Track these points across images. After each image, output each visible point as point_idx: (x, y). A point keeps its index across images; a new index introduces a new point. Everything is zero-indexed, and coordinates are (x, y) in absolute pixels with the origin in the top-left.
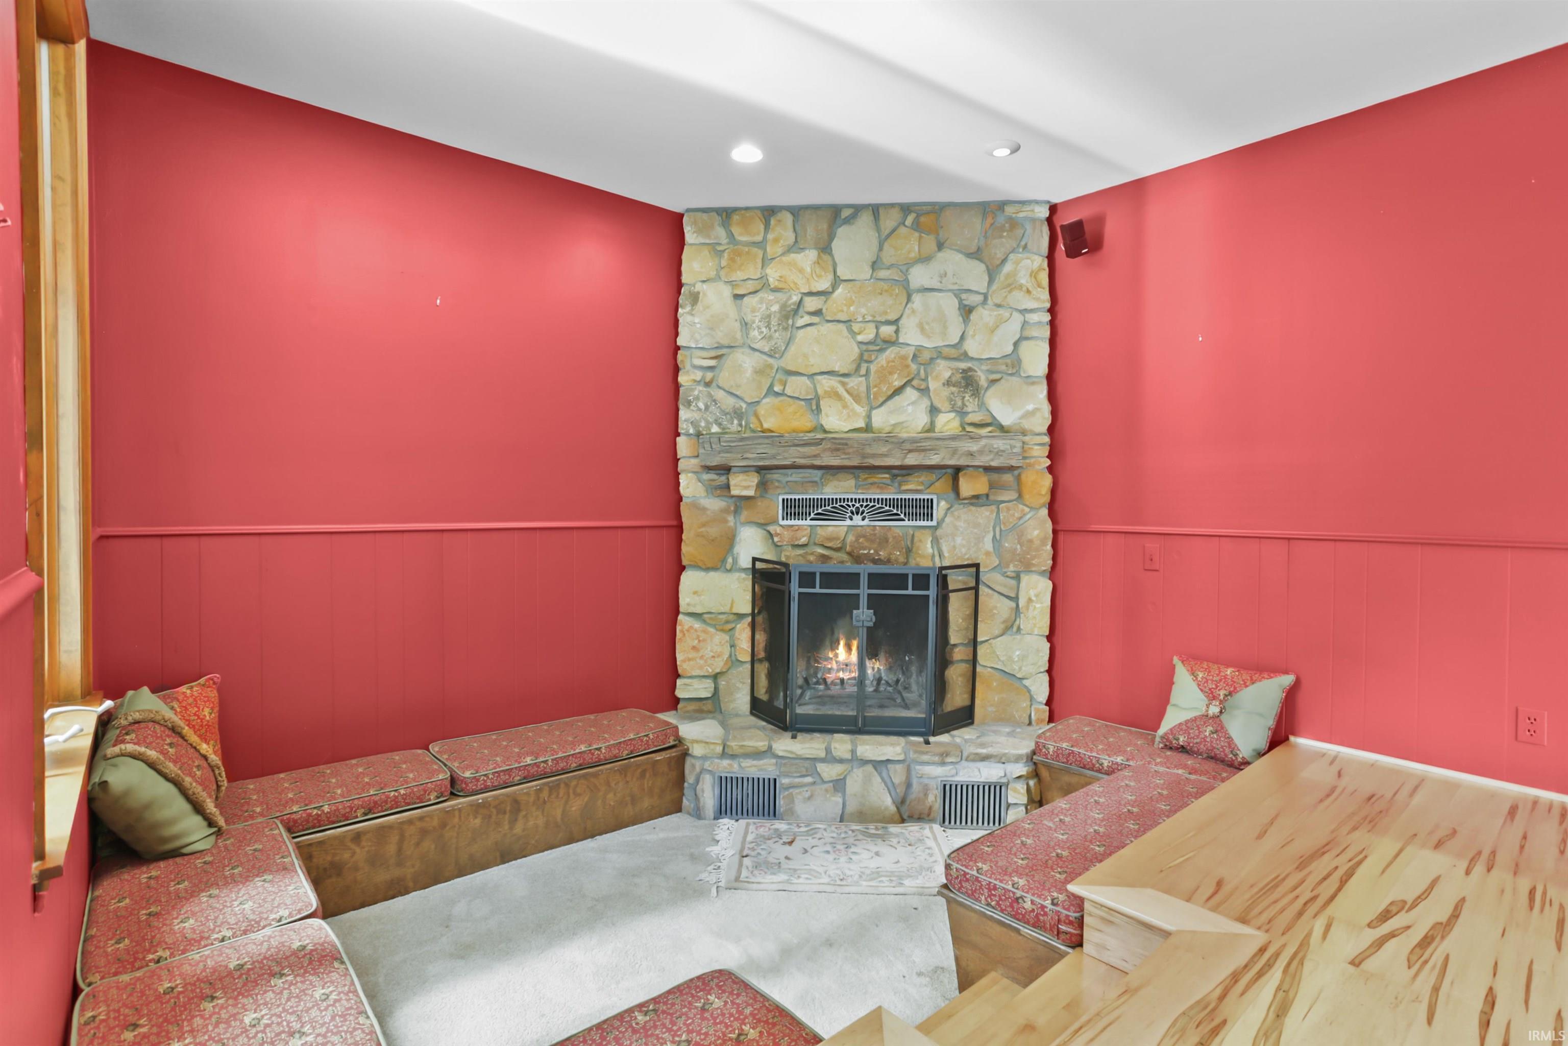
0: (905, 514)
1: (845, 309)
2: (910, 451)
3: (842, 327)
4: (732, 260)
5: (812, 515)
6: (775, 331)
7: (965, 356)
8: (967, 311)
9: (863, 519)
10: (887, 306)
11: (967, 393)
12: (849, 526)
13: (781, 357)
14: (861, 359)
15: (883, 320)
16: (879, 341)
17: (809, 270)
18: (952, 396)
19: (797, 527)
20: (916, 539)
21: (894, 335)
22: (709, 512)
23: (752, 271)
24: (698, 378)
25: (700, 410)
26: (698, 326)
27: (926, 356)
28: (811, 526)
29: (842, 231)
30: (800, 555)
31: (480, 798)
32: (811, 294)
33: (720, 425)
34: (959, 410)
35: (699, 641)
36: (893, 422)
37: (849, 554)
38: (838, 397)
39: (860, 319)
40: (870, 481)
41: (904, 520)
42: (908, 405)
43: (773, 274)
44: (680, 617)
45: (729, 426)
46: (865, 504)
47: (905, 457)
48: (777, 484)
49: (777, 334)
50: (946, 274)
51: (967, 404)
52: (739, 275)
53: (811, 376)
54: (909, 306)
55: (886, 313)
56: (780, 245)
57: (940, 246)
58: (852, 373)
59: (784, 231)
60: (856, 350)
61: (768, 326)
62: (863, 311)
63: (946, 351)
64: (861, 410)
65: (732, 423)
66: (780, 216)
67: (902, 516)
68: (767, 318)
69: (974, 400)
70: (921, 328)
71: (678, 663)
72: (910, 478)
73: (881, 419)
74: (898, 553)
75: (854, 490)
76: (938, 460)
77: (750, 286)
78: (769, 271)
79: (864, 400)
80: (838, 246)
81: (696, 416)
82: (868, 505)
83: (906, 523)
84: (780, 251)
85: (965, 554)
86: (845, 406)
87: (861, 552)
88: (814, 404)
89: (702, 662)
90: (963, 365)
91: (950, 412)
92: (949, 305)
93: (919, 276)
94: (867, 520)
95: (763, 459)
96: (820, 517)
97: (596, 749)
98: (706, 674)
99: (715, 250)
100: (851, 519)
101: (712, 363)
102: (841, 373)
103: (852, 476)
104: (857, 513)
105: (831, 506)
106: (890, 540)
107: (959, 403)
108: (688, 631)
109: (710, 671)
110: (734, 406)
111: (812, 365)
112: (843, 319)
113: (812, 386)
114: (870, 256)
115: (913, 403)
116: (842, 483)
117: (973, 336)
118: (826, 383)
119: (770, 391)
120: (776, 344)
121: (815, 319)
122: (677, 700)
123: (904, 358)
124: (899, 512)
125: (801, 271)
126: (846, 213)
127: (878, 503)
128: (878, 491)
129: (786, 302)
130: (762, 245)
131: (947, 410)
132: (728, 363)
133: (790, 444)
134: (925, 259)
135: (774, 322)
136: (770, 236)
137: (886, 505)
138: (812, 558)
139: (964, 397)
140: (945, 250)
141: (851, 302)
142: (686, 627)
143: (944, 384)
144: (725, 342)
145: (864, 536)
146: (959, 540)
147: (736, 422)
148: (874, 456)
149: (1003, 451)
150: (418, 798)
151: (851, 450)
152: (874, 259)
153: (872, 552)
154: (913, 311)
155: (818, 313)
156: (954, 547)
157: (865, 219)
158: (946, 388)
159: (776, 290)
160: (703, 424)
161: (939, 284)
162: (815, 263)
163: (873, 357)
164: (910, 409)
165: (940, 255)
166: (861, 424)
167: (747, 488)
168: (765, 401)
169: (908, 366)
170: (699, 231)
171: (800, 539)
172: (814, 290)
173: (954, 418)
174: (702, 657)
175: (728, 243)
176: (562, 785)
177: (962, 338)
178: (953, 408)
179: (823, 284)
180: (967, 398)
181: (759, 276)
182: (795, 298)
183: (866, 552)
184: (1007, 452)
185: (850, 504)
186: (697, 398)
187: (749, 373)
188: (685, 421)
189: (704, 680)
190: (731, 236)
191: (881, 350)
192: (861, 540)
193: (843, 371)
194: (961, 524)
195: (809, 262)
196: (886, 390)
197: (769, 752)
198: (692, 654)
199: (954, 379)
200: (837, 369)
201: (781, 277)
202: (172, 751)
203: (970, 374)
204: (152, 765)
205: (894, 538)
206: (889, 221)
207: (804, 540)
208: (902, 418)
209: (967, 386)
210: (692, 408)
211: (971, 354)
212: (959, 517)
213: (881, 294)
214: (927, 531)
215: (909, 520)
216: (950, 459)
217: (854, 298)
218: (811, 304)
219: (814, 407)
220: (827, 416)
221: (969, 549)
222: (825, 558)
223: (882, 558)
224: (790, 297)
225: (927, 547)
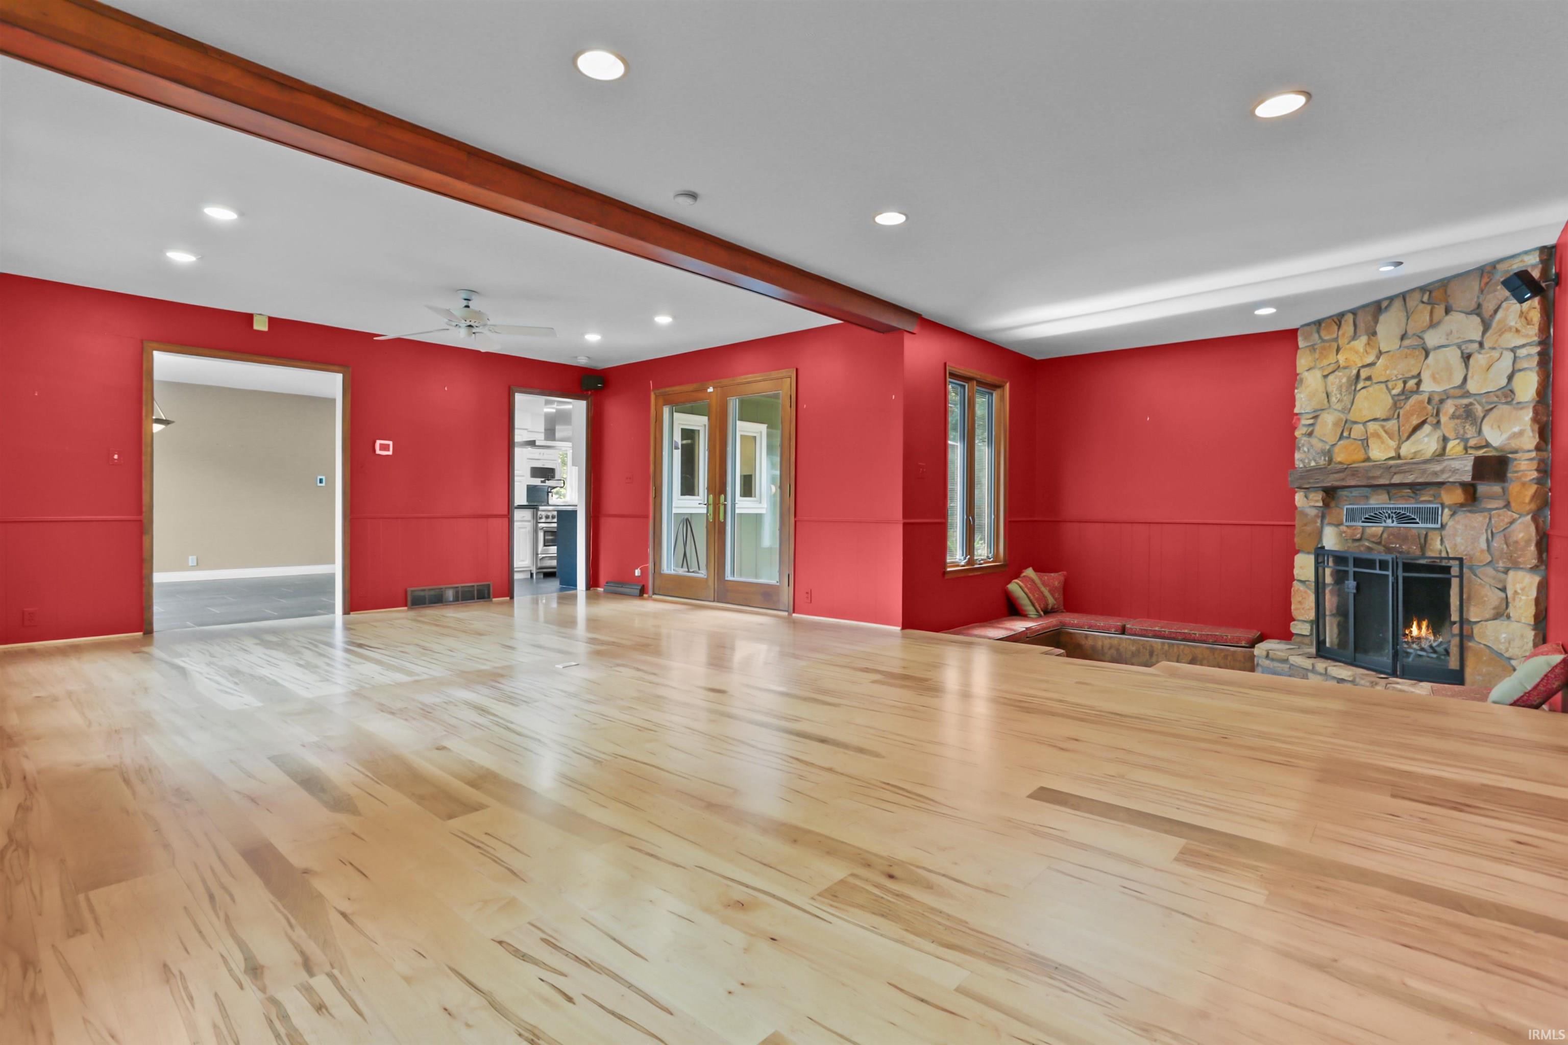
0: (1420, 519)
1: (1383, 373)
2: (1395, 473)
3: (1383, 386)
4: (1321, 353)
5: (1363, 519)
6: (1345, 395)
7: (1467, 394)
8: (1467, 358)
9: (1393, 522)
10: (1408, 366)
11: (1467, 423)
12: (1384, 527)
13: (1349, 412)
14: (1396, 406)
15: (1410, 376)
16: (1406, 393)
17: (1362, 350)
18: (1456, 426)
19: (1354, 527)
20: (1429, 538)
21: (1415, 386)
22: (1309, 517)
23: (1332, 358)
24: (1304, 432)
25: (1305, 452)
26: (1303, 399)
27: (1436, 399)
28: (1362, 526)
29: (1382, 318)
30: (1356, 546)
31: (1132, 637)
32: (1364, 366)
33: (1315, 461)
34: (1461, 437)
35: (1303, 598)
36: (1413, 451)
37: (1384, 546)
38: (1378, 436)
39: (1394, 378)
40: (1400, 494)
41: (1418, 523)
42: (1424, 437)
43: (1341, 358)
44: (1295, 583)
45: (1319, 461)
46: (1394, 511)
47: (1392, 478)
48: (1345, 498)
49: (1346, 397)
50: (1451, 332)
51: (1467, 431)
52: (1325, 362)
53: (1365, 423)
54: (1425, 362)
55: (1410, 371)
56: (1345, 337)
57: (1448, 311)
58: (1391, 417)
59: (1348, 327)
60: (1391, 401)
61: (1341, 394)
62: (1395, 372)
63: (1452, 392)
64: (1393, 444)
65: (1321, 459)
66: (1346, 317)
67: (1418, 520)
68: (1340, 388)
69: (1472, 428)
70: (1434, 378)
71: (1292, 611)
72: (1423, 492)
73: (1407, 449)
74: (1415, 548)
75: (1388, 501)
76: (1413, 479)
77: (1330, 369)
78: (1339, 356)
79: (1396, 437)
80: (1380, 329)
81: (1303, 456)
82: (1396, 512)
83: (1421, 525)
84: (1346, 341)
85: (1464, 551)
86: (1383, 442)
87: (1391, 545)
88: (1365, 443)
89: (1303, 611)
90: (1466, 401)
91: (1455, 439)
92: (1453, 356)
93: (1432, 339)
94: (1395, 523)
95: (1318, 483)
96: (1367, 520)
97: (1194, 634)
98: (1305, 620)
99: (1312, 348)
100: (1385, 522)
101: (1311, 421)
102: (1382, 418)
103: (1385, 492)
104: (1389, 518)
105: (1374, 512)
106: (1410, 538)
107: (1462, 432)
108: (1297, 591)
109: (1307, 618)
110: (1322, 448)
111: (1364, 416)
112: (1383, 380)
113: (1364, 430)
114: (1399, 332)
115: (1427, 436)
116: (1380, 497)
117: (1472, 377)
118: (1372, 426)
119: (1341, 437)
120: (1345, 404)
121: (1368, 383)
122: (1292, 635)
123: (1422, 402)
124: (1416, 517)
125: (1357, 352)
126: (1384, 304)
127: (1402, 510)
128: (1404, 502)
129: (1350, 375)
130: (1336, 339)
131: (1454, 438)
132: (1320, 420)
133: (1330, 472)
134: (1433, 325)
135: (1344, 390)
136: (1340, 333)
137: (1407, 512)
138: (1362, 549)
139: (1465, 427)
140: (1452, 313)
141: (1386, 368)
142: (1296, 589)
143: (1450, 419)
144: (1318, 407)
145: (1393, 534)
146: (1459, 540)
147: (1323, 458)
148: (1374, 478)
149: (1458, 470)
150: (1107, 629)
151: (1360, 475)
152: (1404, 332)
153: (1398, 546)
154: (1428, 366)
155: (1369, 378)
156: (1455, 545)
157: (1398, 304)
158: (1452, 421)
159: (1345, 368)
160: (1307, 461)
161: (1446, 341)
162: (1366, 345)
163: (1402, 405)
164: (1426, 439)
165: (1448, 318)
166: (1393, 454)
167: (1317, 501)
168: (1339, 443)
169: (1425, 408)
170: (1306, 339)
171: (1356, 536)
172: (1365, 364)
173: (1459, 443)
174: (1303, 609)
175: (1321, 342)
176: (1175, 647)
177: (1465, 379)
178: (1457, 436)
179: (1370, 359)
180: (1467, 427)
181: (1335, 361)
182: (1355, 372)
183: (1394, 546)
184: (1461, 470)
185: (1385, 511)
186: (1303, 445)
187: (1330, 426)
188: (1298, 460)
189: (1305, 623)
190: (1320, 337)
191: (1407, 399)
192: (1391, 537)
193: (1384, 417)
194: (1460, 527)
195: (1363, 345)
196: (1408, 428)
197: (1285, 661)
198: (1299, 606)
199: (1457, 413)
200: (1378, 416)
201: (1346, 359)
202: (1029, 586)
203: (1470, 407)
204: (1021, 587)
205: (1412, 536)
206: (1412, 303)
207: (1358, 536)
208: (1420, 447)
209: (1467, 417)
210: (1301, 451)
211: (1471, 392)
212: (1459, 521)
213: (1406, 357)
214: (1437, 532)
215: (1422, 523)
216: (1421, 478)
217: (1388, 364)
218: (1364, 374)
219: (1365, 445)
220: (1372, 450)
221: (1467, 547)
222: (1369, 549)
223: (1404, 550)
224: (1351, 372)
225: (1437, 545)
